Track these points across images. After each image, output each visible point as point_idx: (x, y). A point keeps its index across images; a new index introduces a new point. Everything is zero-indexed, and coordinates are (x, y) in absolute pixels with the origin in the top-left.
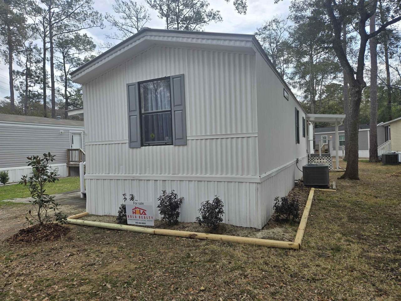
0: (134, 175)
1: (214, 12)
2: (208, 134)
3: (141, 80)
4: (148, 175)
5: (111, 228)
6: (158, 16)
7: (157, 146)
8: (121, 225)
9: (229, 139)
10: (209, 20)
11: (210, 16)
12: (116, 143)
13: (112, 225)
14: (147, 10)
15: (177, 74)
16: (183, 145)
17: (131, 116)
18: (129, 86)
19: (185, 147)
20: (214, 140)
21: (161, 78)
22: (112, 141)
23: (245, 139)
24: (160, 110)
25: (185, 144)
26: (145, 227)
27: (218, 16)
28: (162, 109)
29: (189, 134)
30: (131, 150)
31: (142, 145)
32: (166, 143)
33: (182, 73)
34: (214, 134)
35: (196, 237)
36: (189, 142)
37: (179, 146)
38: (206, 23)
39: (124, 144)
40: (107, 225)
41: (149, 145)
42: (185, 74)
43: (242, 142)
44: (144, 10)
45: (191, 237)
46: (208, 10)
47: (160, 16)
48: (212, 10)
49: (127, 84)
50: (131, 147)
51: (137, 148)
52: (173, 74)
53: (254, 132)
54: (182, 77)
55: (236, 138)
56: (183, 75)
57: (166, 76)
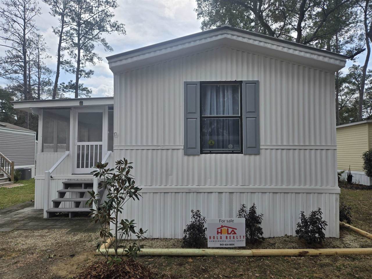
0: (190, 186)
1: (119, 24)
2: (285, 144)
3: (203, 80)
4: (208, 187)
5: (190, 254)
6: (50, 13)
7: (222, 154)
8: (203, 249)
9: (308, 150)
10: (112, 31)
11: (114, 27)
12: (163, 148)
13: (190, 251)
14: (37, 3)
15: (250, 79)
16: (256, 154)
17: (188, 118)
18: (187, 84)
19: (257, 157)
20: (291, 151)
21: (231, 81)
22: (158, 146)
23: (324, 151)
24: (221, 115)
25: (258, 153)
26: (235, 248)
27: (122, 29)
28: (224, 114)
29: (262, 142)
30: (186, 158)
31: (202, 152)
32: (233, 151)
33: (256, 79)
34: (291, 144)
35: (308, 254)
36: (262, 152)
37: (250, 154)
38: (108, 32)
39: (175, 151)
40: (180, 251)
41: (211, 153)
42: (259, 80)
43: (321, 154)
44: (34, 2)
45: (300, 255)
46: (113, 20)
47: (52, 13)
48: (117, 22)
49: (185, 82)
50: (186, 154)
51: (194, 155)
52: (245, 79)
53: (333, 145)
54: (256, 84)
55: (320, 150)
56: (258, 81)
57: (237, 80)
